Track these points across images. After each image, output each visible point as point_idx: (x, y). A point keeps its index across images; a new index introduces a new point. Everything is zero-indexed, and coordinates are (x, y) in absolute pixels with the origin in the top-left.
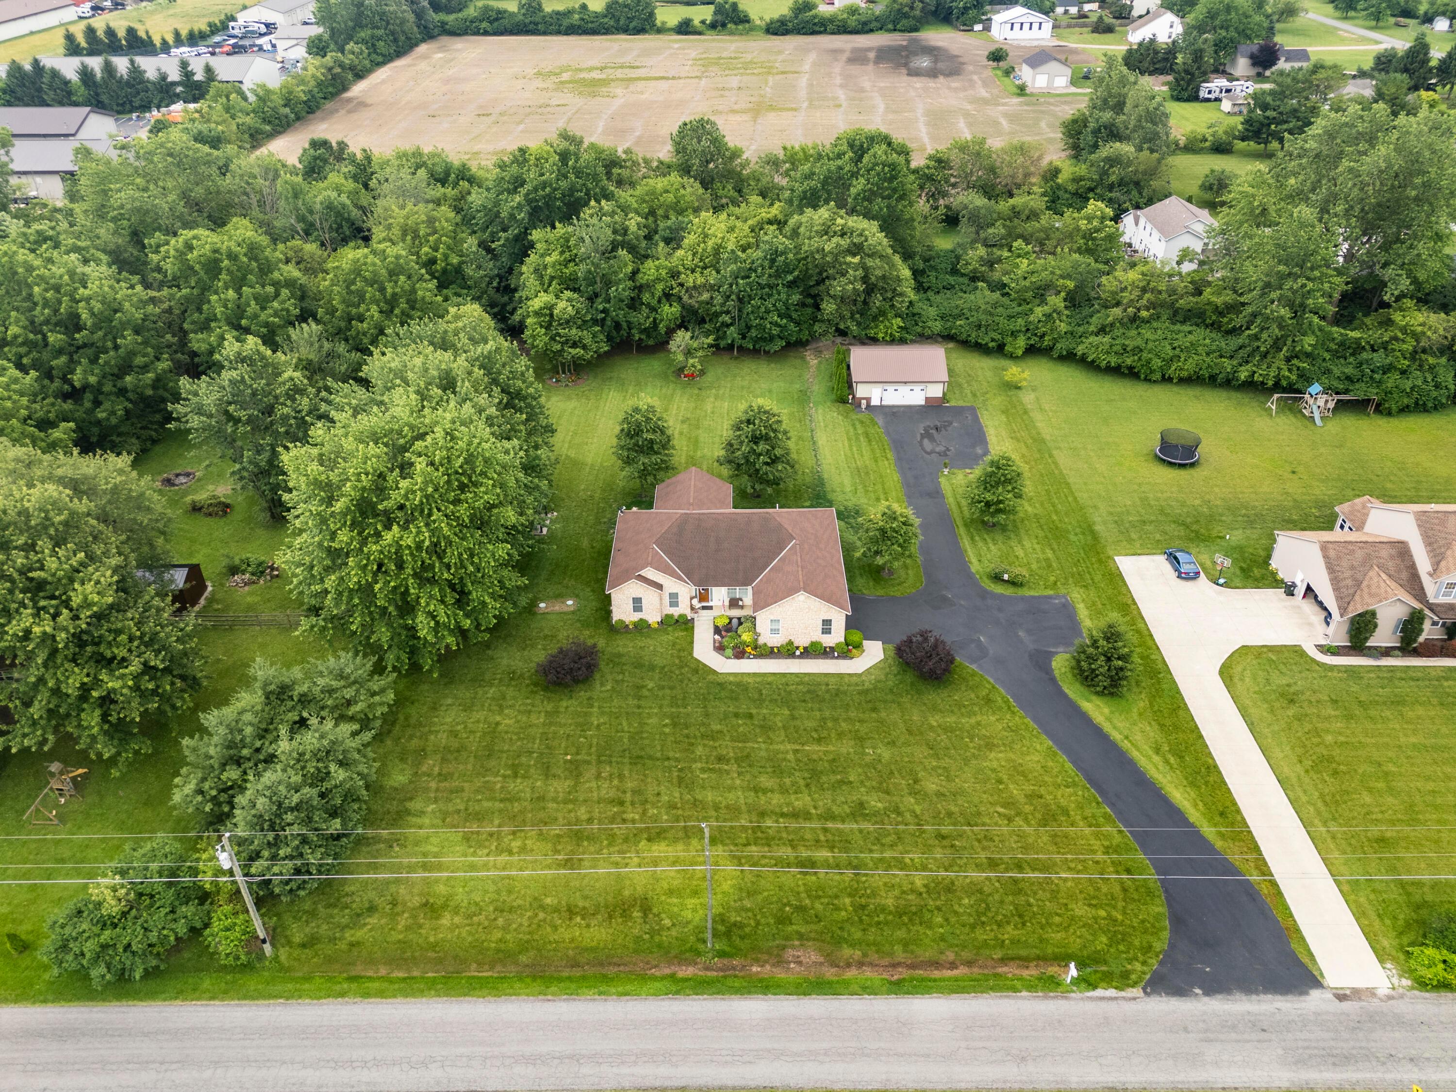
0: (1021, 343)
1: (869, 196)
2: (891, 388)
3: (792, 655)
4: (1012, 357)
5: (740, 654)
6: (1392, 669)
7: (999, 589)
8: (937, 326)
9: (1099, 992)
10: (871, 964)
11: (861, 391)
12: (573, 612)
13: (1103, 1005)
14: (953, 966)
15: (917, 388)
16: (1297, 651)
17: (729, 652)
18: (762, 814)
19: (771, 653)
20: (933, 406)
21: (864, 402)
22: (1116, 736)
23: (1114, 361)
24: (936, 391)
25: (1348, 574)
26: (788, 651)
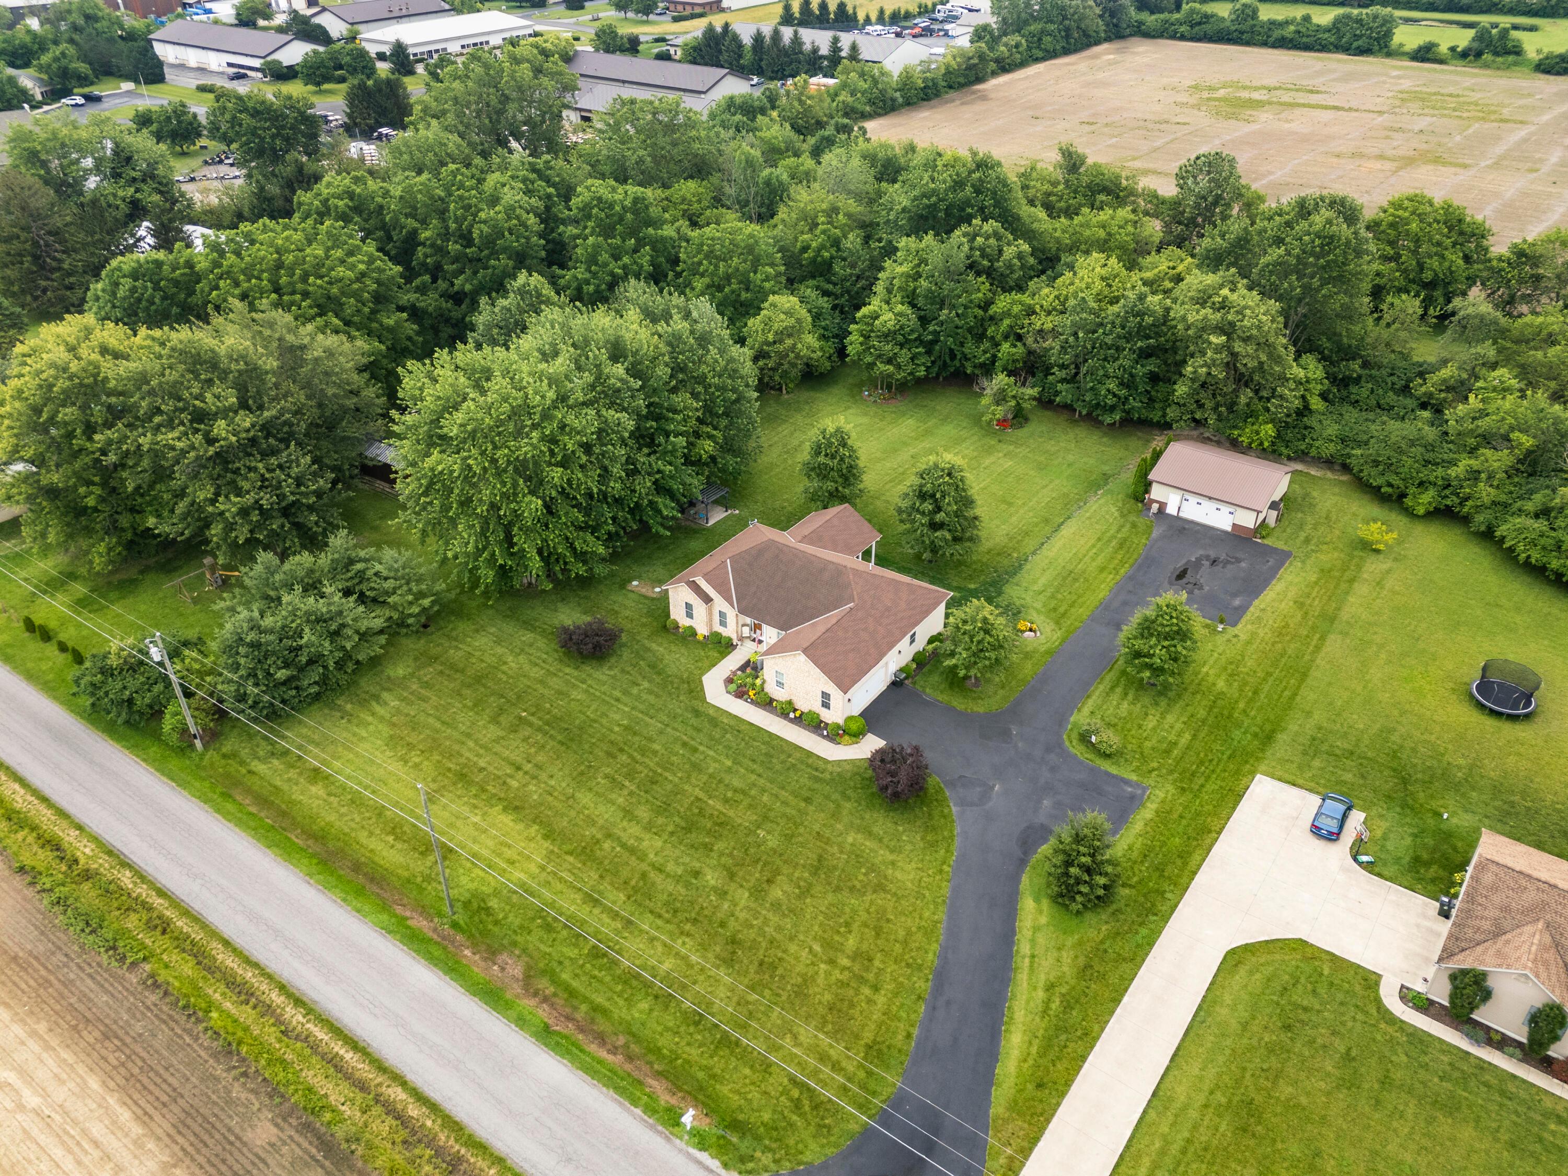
0: (1425, 500)
1: (1282, 269)
2: (1193, 500)
3: (784, 715)
4: (1409, 513)
5: (740, 694)
6: (1483, 1066)
7: (1077, 750)
8: (1330, 449)
9: (704, 1157)
10: (552, 1005)
11: (1157, 492)
12: (653, 599)
13: (693, 1167)
14: (614, 1051)
15: (1225, 509)
16: (1371, 981)
17: (733, 687)
18: (609, 836)
19: (767, 703)
20: (1239, 535)
21: (1155, 507)
22: (1023, 947)
23: (1536, 556)
24: (1248, 520)
25: (1492, 913)
26: (786, 711)
